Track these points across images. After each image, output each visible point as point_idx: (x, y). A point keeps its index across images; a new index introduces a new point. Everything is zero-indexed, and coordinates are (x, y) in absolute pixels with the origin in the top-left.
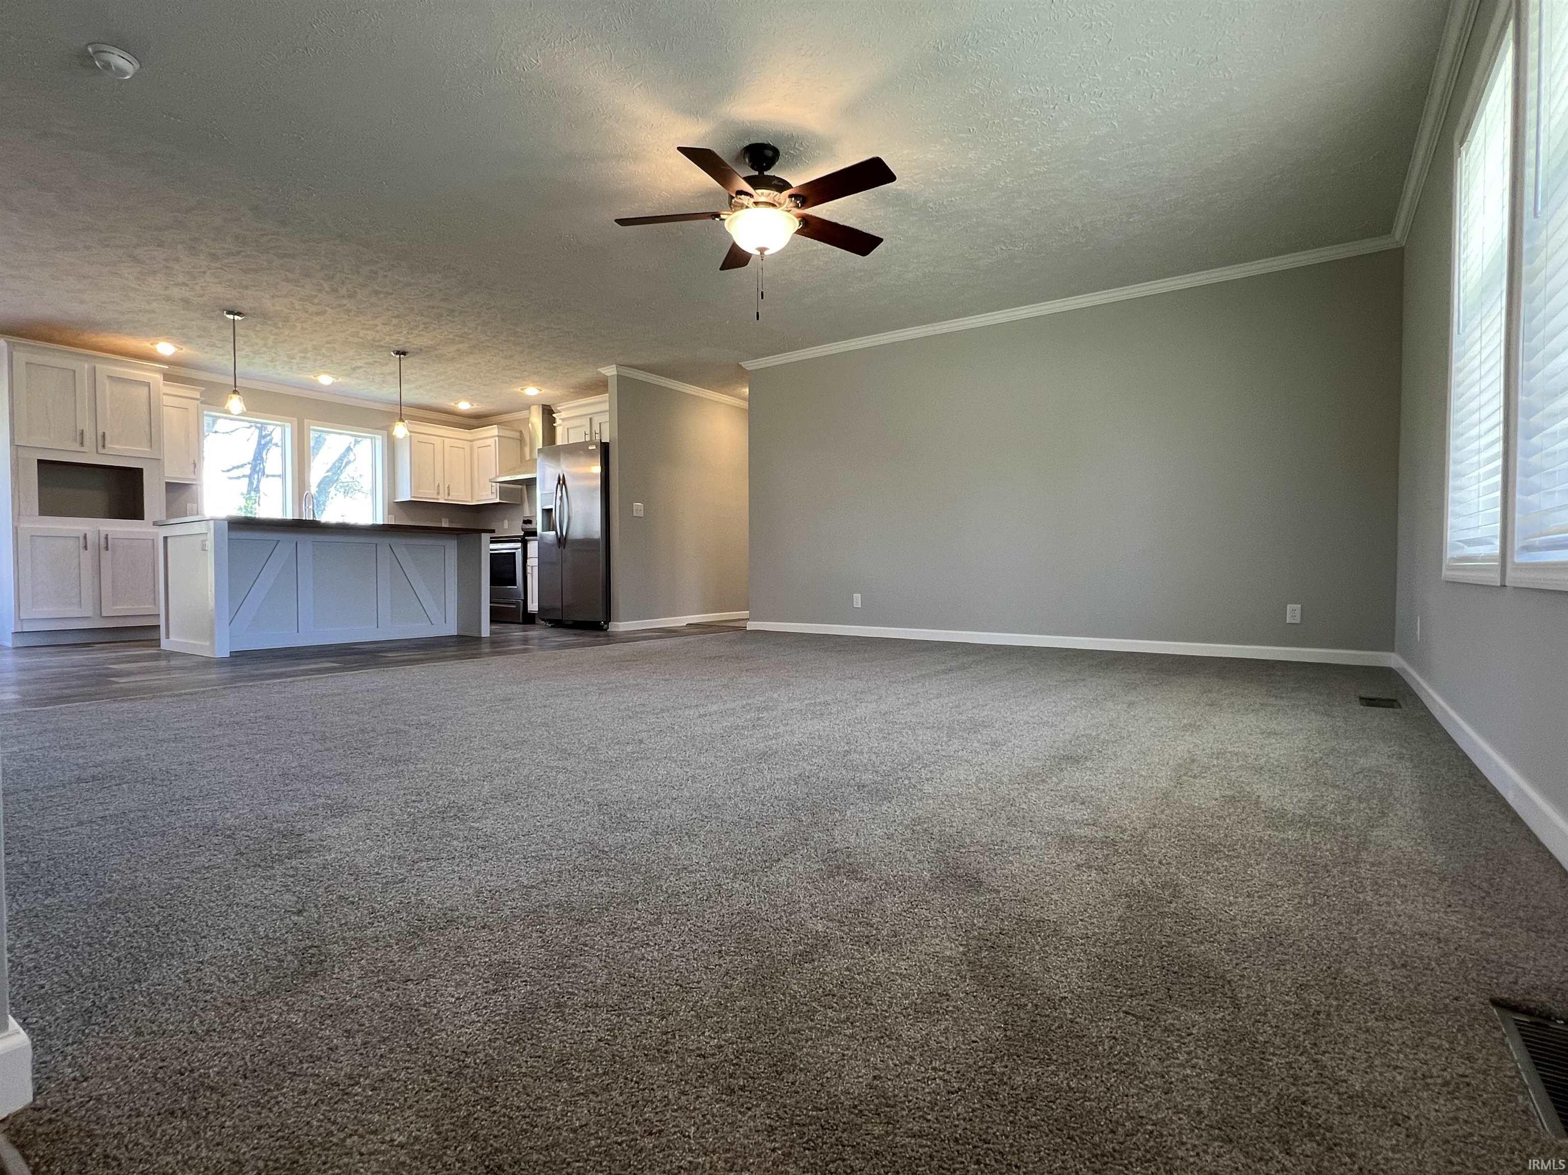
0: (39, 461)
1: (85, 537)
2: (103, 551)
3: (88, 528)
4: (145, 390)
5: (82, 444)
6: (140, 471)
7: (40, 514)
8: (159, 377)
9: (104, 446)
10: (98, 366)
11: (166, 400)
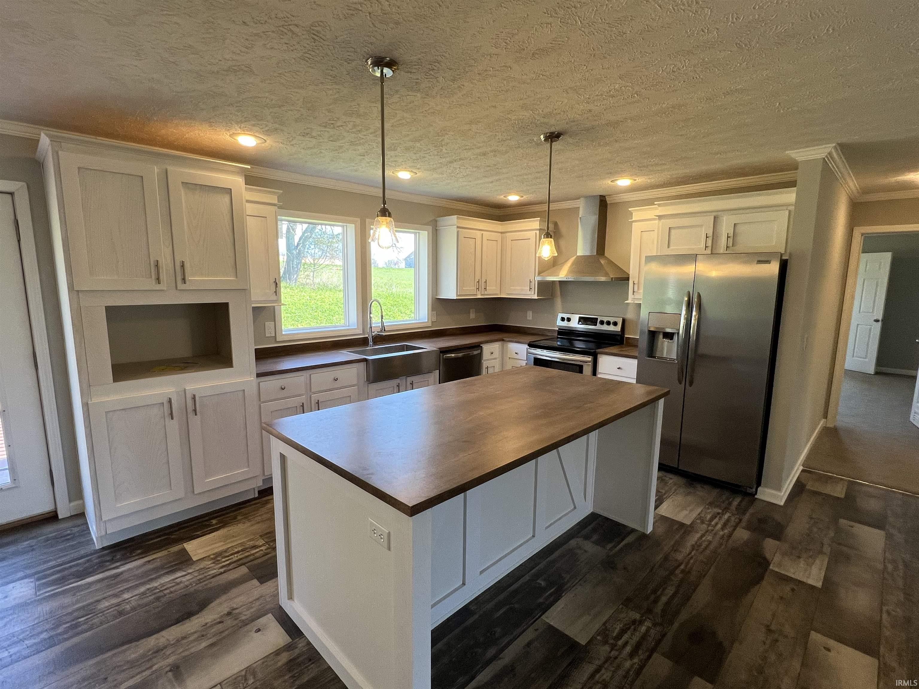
0: (108, 309)
1: (170, 401)
2: (191, 415)
3: (172, 389)
4: (227, 199)
5: (158, 281)
6: (225, 307)
7: (115, 380)
8: (240, 180)
9: (184, 280)
10: (170, 168)
11: (250, 209)
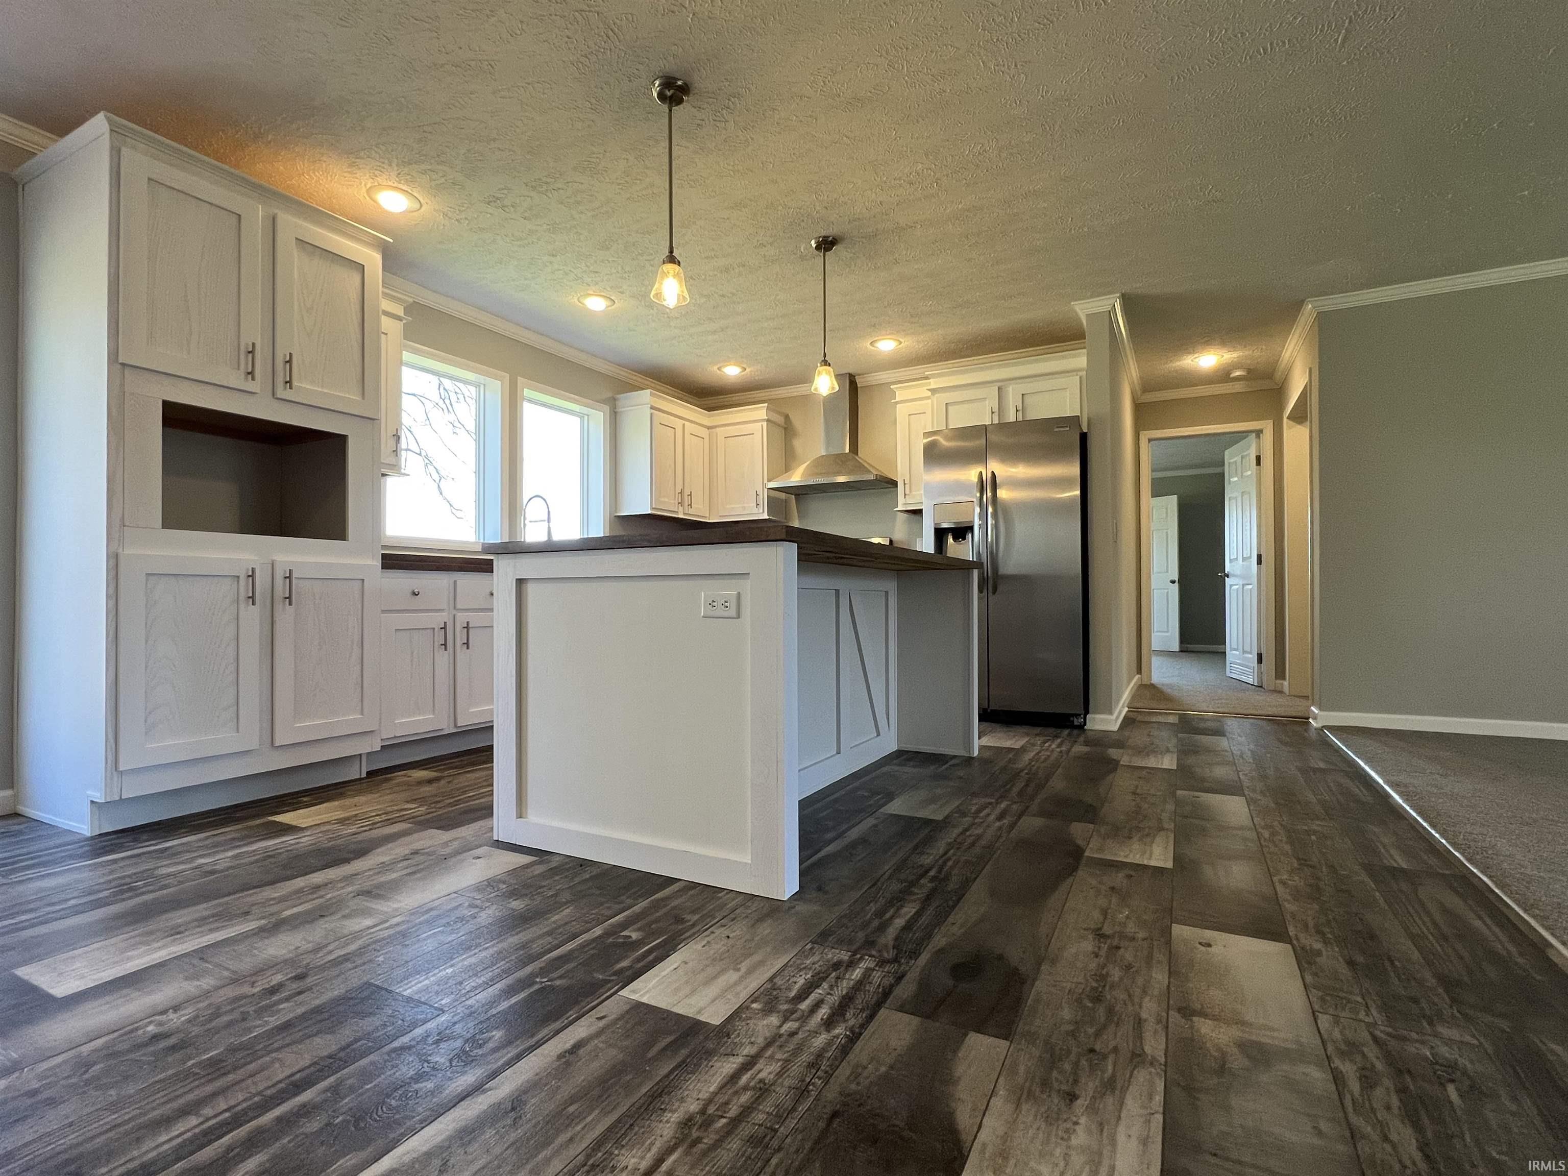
0: (167, 406)
1: (252, 576)
2: (280, 606)
4: (356, 279)
5: (248, 376)
6: (341, 440)
7: (166, 524)
8: (377, 257)
9: (289, 383)
10: (276, 217)
